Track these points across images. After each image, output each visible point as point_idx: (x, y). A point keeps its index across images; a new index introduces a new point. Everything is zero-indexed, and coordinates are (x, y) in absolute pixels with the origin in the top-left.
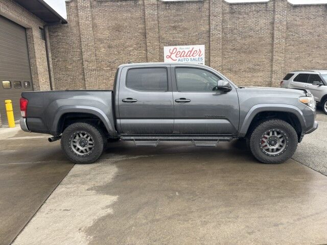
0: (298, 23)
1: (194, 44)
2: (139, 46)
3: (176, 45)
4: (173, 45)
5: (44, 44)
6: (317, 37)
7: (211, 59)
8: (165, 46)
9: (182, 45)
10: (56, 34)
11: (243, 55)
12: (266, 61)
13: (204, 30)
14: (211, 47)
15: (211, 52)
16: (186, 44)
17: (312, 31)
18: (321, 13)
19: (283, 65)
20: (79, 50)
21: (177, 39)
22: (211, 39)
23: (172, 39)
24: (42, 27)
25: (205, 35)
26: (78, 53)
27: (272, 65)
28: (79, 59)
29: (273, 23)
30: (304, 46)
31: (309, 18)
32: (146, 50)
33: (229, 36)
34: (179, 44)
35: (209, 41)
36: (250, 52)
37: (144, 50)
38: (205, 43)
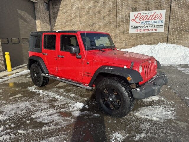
1: (156, 9)
2: (111, 12)
3: (140, 10)
4: (138, 11)
5: (48, 13)
7: (171, 22)
8: (131, 11)
9: (146, 10)
10: (57, 6)
14: (172, 11)
15: (171, 16)
16: (149, 10)
20: (70, 17)
21: (142, 6)
22: (172, 5)
23: (137, 6)
24: (47, 2)
26: (69, 19)
28: (70, 23)
32: (116, 16)
34: (143, 10)
37: (115, 16)
38: (166, 8)
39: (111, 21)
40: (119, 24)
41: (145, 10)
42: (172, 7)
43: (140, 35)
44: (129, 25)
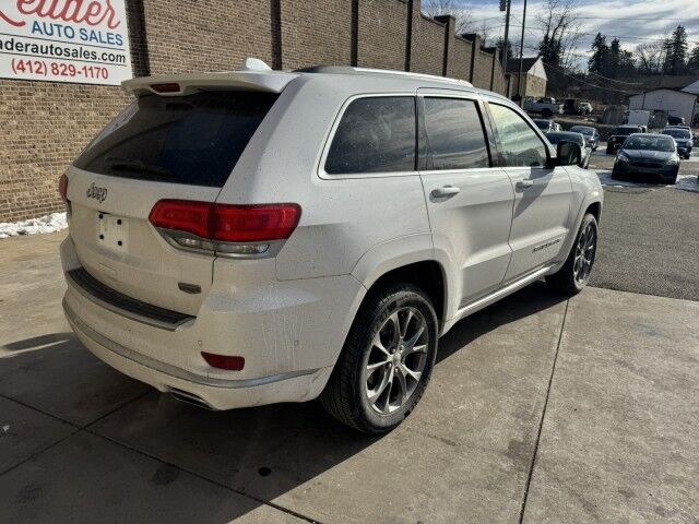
43: (41, 94)
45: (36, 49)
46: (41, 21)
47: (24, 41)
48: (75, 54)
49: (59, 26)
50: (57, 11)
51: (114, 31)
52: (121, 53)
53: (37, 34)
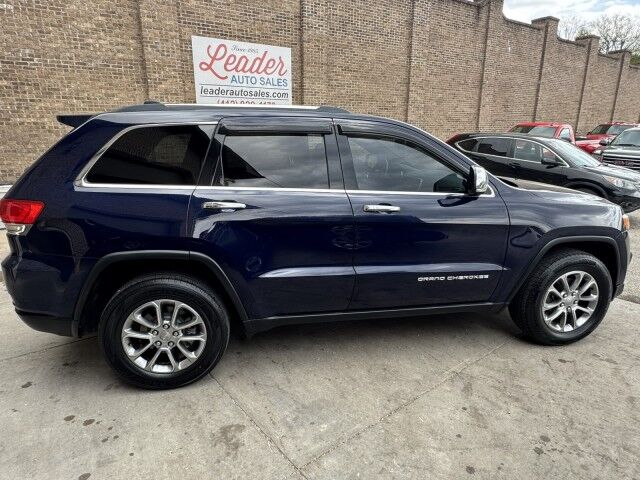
0: (444, 32)
1: (266, 40)
4: (215, 35)
6: (464, 65)
7: (307, 86)
8: (195, 33)
9: (240, 39)
11: (361, 83)
12: (399, 102)
13: (288, 8)
14: (305, 57)
15: (306, 68)
16: (249, 39)
17: (459, 51)
18: (471, 20)
19: (422, 112)
21: (229, 22)
22: (305, 37)
23: (213, 19)
25: (293, 25)
27: (407, 111)
29: (410, 24)
30: (449, 77)
31: (457, 27)
32: (140, 38)
33: (338, 35)
34: (233, 37)
35: (301, 41)
36: (374, 80)
37: (133, 38)
38: (291, 45)
39: (120, 55)
40: (157, 75)
41: (238, 37)
42: (306, 45)
44: (193, 82)
45: (232, 93)
46: (236, 75)
47: (225, 88)
48: (256, 94)
49: (247, 77)
50: (247, 68)
51: (283, 78)
52: (286, 92)
53: (234, 83)
